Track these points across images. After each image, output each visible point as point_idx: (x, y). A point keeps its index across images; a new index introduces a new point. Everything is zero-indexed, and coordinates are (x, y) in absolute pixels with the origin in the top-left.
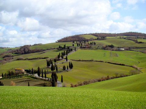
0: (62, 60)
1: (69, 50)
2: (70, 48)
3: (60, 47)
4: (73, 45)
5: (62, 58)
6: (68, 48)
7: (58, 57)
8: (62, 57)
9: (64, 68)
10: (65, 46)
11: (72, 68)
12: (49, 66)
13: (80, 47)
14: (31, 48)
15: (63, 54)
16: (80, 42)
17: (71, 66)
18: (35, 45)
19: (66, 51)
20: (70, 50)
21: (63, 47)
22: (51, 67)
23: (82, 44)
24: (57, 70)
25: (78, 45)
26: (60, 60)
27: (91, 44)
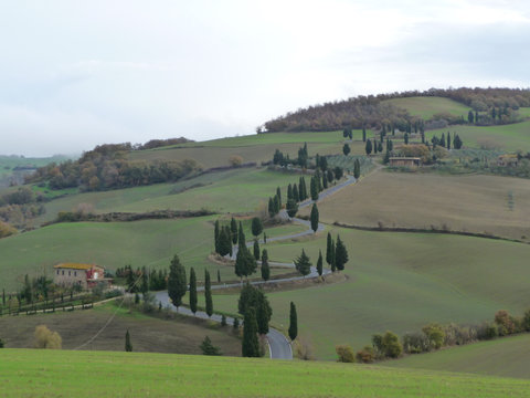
0: (289, 221)
1: (327, 173)
2: (331, 164)
3: (279, 158)
4: (346, 150)
5: (292, 214)
6: (322, 162)
7: (270, 210)
8: (289, 206)
9: (303, 266)
10: (303, 152)
11: (341, 268)
12: (223, 254)
13: (381, 159)
14: (134, 162)
15: (297, 195)
16: (383, 134)
17: (337, 257)
19: (308, 181)
20: (330, 174)
21: (294, 156)
22: (234, 258)
23: (390, 146)
24: (266, 275)
25: (368, 150)
26: (281, 222)
27: (439, 142)
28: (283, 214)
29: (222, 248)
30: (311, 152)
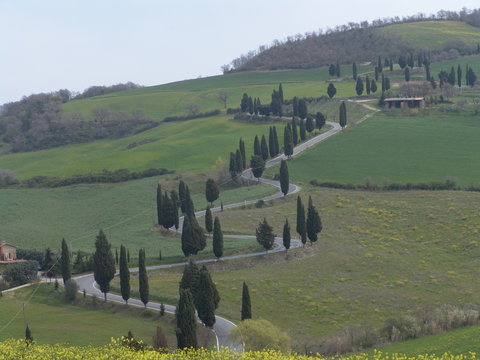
0: (253, 183)
1: (306, 120)
2: (312, 110)
3: (247, 104)
4: (332, 91)
5: (258, 173)
6: (300, 106)
7: (232, 168)
8: (254, 164)
9: (265, 237)
10: (277, 96)
11: (314, 239)
12: (168, 226)
13: (377, 100)
14: (67, 113)
15: (265, 150)
16: (379, 70)
17: (309, 226)
18: (94, 92)
20: (309, 120)
21: (266, 100)
22: (180, 230)
23: (386, 86)
24: (218, 251)
25: (359, 90)
26: (245, 184)
28: (247, 174)
29: (166, 218)
30: (288, 95)
